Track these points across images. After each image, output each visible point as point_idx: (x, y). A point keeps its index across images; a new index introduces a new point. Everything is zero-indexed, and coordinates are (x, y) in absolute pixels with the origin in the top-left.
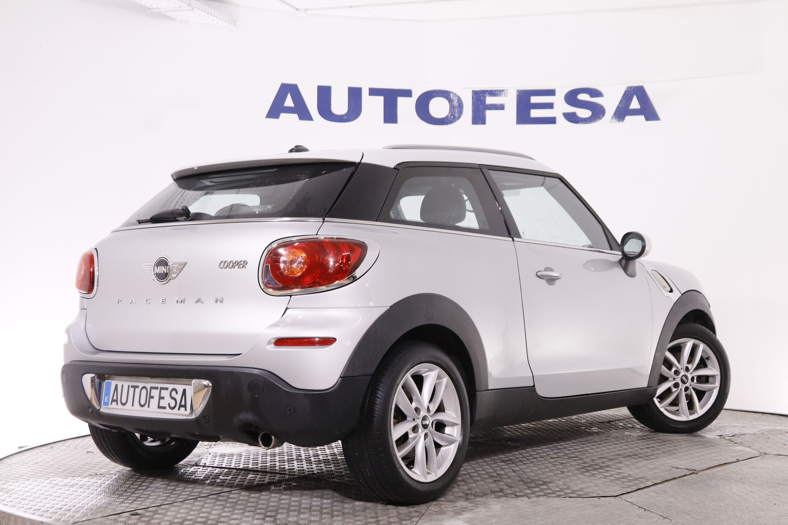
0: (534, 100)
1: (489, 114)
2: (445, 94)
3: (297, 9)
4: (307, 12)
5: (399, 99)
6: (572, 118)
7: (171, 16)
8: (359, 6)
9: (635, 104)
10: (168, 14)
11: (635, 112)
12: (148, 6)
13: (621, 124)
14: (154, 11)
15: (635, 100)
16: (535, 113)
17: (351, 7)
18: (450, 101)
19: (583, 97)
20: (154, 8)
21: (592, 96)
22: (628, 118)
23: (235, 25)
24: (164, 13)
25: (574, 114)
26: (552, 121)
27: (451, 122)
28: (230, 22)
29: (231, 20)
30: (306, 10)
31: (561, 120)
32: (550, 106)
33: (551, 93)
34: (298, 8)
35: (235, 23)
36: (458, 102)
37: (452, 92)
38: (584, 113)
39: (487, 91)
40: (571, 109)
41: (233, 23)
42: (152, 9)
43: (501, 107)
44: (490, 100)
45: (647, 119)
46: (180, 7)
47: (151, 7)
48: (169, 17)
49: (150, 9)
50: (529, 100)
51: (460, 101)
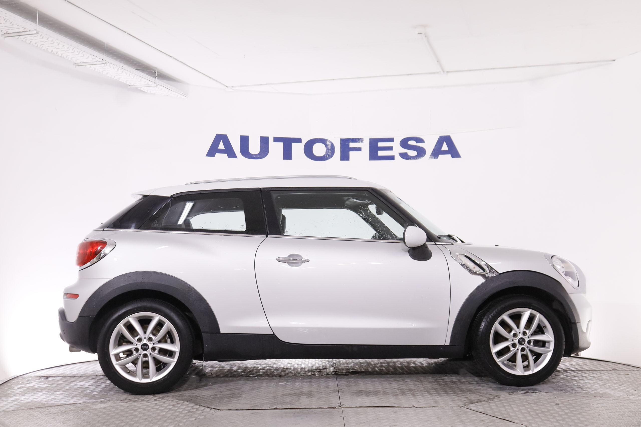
0: (380, 144)
1: (351, 153)
2: (323, 141)
3: (227, 87)
4: (233, 88)
5: (294, 144)
6: (404, 156)
7: (144, 91)
8: (266, 84)
9: (445, 147)
10: (142, 89)
11: (445, 152)
12: (128, 83)
13: (436, 160)
14: (132, 87)
15: (445, 145)
16: (381, 153)
17: (261, 85)
18: (326, 145)
19: (412, 143)
20: (132, 85)
21: (417, 142)
22: (440, 156)
23: (186, 97)
24: (139, 88)
25: (406, 154)
26: (392, 158)
27: (327, 159)
28: (183, 94)
29: (183, 93)
30: (232, 87)
31: (398, 157)
32: (391, 148)
33: (391, 140)
34: (227, 85)
35: (186, 95)
36: (331, 146)
37: (327, 140)
38: (412, 153)
39: (350, 139)
40: (404, 151)
41: (185, 95)
42: (131, 86)
43: (359, 149)
44: (352, 145)
45: (453, 157)
46: (149, 84)
47: (130, 85)
48: (142, 91)
49: (129, 86)
50: (377, 144)
51: (332, 145)
